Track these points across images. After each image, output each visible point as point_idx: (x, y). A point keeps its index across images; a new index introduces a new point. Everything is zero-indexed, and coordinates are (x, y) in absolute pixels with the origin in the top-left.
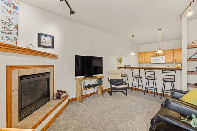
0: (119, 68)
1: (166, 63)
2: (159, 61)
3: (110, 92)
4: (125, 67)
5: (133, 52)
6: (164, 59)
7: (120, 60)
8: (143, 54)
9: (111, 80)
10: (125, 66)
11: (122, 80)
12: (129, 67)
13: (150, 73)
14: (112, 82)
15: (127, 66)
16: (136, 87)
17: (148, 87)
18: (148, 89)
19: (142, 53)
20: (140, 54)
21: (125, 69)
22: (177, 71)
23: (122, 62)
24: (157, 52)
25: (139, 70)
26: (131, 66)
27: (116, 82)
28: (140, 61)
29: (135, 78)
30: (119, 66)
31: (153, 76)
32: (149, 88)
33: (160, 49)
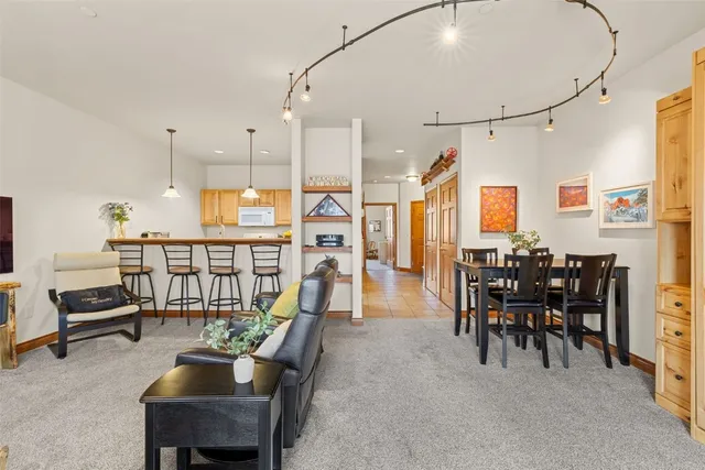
0: (112, 244)
1: (277, 226)
2: (260, 221)
3: (60, 346)
4: (144, 239)
5: (172, 187)
6: (273, 213)
7: (118, 211)
8: (217, 195)
9: (64, 295)
10: (145, 235)
11: (123, 287)
12: (159, 238)
13: (221, 257)
14: (68, 302)
15: (150, 237)
16: (182, 305)
17: (219, 300)
18: (219, 305)
19: (213, 192)
20: (206, 195)
21: (139, 248)
22: (283, 246)
23: (127, 220)
24: (243, 195)
25: (189, 248)
26: (168, 235)
27: (94, 300)
28: (208, 218)
29: (177, 274)
30: (116, 237)
31: (229, 263)
32: (222, 302)
33: (251, 187)
